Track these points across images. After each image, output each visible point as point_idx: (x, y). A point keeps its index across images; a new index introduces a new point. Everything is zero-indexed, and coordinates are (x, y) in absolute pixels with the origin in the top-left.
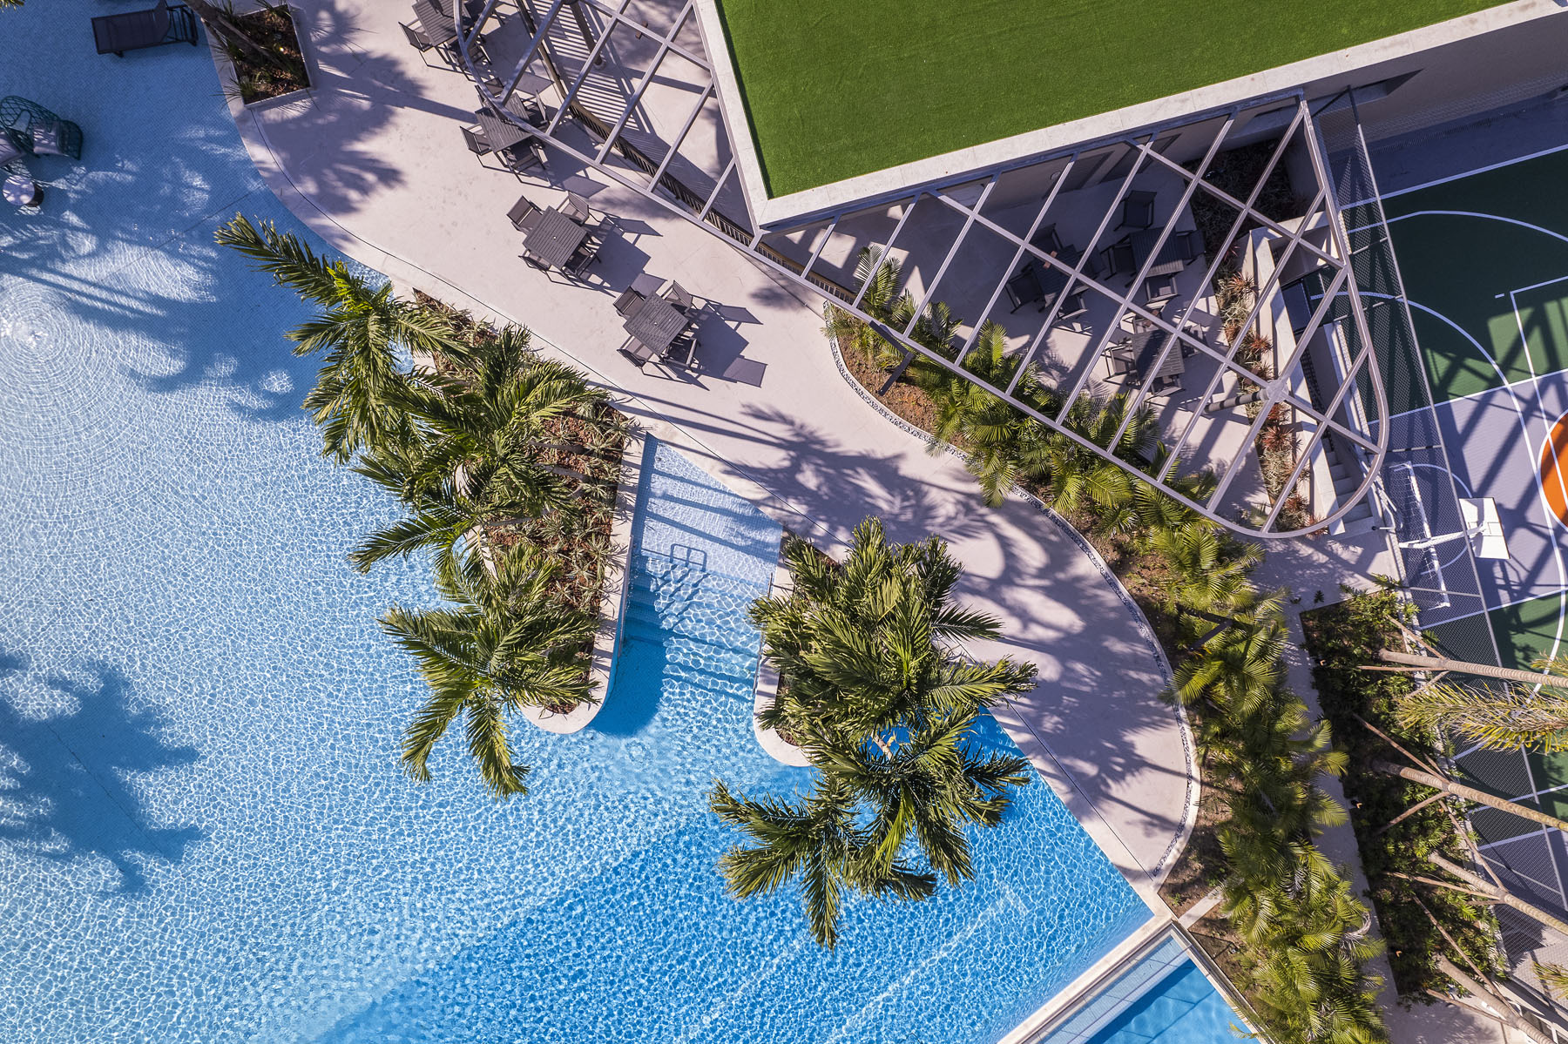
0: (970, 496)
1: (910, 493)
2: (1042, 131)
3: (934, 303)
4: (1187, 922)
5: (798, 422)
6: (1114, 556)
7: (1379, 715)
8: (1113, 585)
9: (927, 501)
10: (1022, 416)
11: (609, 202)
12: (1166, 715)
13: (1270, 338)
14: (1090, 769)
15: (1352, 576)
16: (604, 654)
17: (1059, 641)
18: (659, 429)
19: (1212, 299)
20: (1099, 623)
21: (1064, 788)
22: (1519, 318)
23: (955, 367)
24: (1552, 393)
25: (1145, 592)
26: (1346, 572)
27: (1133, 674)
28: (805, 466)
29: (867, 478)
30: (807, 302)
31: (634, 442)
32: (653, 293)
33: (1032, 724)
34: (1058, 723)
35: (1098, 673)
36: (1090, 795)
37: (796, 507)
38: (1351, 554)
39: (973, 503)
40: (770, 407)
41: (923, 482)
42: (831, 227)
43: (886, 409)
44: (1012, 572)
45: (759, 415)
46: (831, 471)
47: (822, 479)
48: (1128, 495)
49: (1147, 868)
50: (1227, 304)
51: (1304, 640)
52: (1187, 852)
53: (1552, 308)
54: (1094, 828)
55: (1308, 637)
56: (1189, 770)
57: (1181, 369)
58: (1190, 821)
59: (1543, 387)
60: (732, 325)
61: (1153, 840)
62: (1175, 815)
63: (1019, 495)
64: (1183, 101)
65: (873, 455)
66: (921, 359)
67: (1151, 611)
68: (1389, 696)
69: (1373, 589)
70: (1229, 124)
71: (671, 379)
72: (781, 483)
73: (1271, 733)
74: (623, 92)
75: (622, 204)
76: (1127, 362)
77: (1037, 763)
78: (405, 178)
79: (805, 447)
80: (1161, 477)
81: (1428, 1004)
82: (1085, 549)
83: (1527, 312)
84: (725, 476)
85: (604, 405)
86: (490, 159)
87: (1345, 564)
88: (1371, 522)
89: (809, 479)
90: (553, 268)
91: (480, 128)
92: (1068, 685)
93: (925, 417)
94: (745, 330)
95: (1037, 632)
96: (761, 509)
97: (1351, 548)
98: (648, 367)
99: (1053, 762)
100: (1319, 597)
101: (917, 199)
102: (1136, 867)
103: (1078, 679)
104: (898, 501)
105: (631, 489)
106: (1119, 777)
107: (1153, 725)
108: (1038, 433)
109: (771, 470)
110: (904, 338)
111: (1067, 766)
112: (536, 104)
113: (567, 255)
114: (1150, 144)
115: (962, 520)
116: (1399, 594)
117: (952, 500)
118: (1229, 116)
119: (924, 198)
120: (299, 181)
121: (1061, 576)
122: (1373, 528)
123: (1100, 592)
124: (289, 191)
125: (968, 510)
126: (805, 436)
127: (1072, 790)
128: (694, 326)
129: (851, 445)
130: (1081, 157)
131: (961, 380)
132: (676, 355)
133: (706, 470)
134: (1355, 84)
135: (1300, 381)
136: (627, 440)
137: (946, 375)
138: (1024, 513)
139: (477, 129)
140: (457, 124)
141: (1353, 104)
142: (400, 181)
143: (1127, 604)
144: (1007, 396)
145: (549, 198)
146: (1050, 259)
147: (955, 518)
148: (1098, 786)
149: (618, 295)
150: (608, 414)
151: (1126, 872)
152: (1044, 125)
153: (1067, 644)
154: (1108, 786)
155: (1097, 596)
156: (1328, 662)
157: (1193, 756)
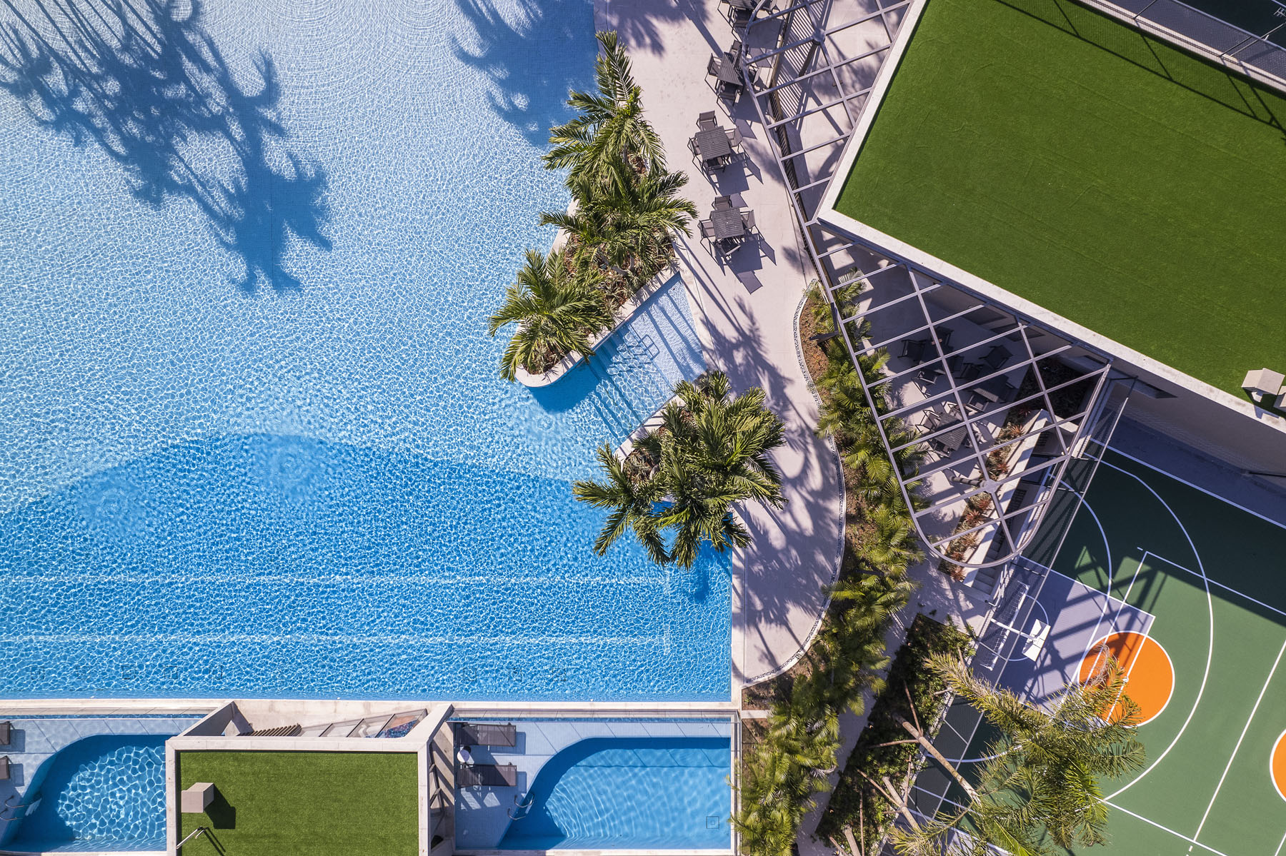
0: (808, 427)
1: (781, 404)
2: (981, 280)
3: (867, 318)
4: (745, 715)
5: (757, 325)
6: (853, 512)
7: (916, 691)
8: (840, 526)
9: (786, 414)
10: (866, 404)
11: (752, 147)
12: (815, 609)
13: (1011, 468)
14: (759, 605)
15: (958, 616)
16: (572, 360)
17: (794, 532)
18: (686, 274)
19: (999, 429)
20: (820, 539)
21: (739, 604)
22: (1140, 567)
23: (854, 355)
24: (1126, 617)
25: (854, 541)
26: (956, 612)
27: (816, 577)
28: (741, 349)
29: (767, 379)
30: (806, 271)
31: (669, 271)
32: (738, 208)
33: (749, 561)
34: (761, 570)
35: (800, 563)
36: (749, 618)
37: (721, 364)
38: (967, 605)
39: (807, 433)
40: (750, 308)
41: (791, 403)
42: (850, 245)
43: (802, 354)
44: (799, 481)
45: (742, 307)
46: (752, 362)
47: (745, 362)
48: (884, 479)
49: (746, 675)
50: (1004, 437)
51: (909, 627)
52: (772, 681)
53: (1160, 575)
54: (737, 635)
55: (913, 627)
56: (805, 645)
57: (956, 449)
58: (785, 669)
59: (1124, 611)
60: (762, 254)
61: (761, 665)
62: (780, 661)
63: (831, 446)
64: (1056, 319)
65: (779, 371)
66: (840, 340)
67: (849, 552)
68: (928, 687)
69: (962, 629)
70: (1068, 347)
71: (711, 255)
72: (723, 347)
73: (860, 646)
74: (801, 100)
75: (758, 154)
76: (933, 426)
77: (736, 582)
78: (664, 55)
79: (750, 341)
80: (905, 482)
81: (826, 846)
82: (842, 497)
83: (1147, 568)
84: (700, 322)
85: (670, 241)
86: (713, 80)
87: (959, 607)
88: (987, 597)
89: (739, 357)
90: (700, 157)
91: (719, 61)
92: (780, 556)
93: (818, 372)
94: (765, 261)
95: (787, 519)
96: (704, 353)
97: (968, 603)
98: (705, 241)
99: (743, 587)
100: (933, 613)
101: (899, 264)
102: (741, 670)
103: (789, 558)
104: (772, 402)
105: (649, 292)
106: (769, 621)
107: (806, 609)
108: (865, 418)
109: (724, 338)
110: (841, 322)
111: (748, 594)
112: (756, 72)
113: (711, 157)
114: (1025, 327)
115: (795, 437)
116: (972, 643)
117: (799, 423)
118: (1071, 343)
119: (903, 267)
120: (611, 13)
121: (821, 502)
122: (986, 601)
123: (832, 525)
124: (602, 14)
125: (802, 434)
126: (754, 336)
127: (742, 609)
128: (743, 239)
129: (772, 357)
130: (989, 307)
131: (851, 363)
132: (723, 246)
133: (693, 312)
134: (1141, 378)
135: (1007, 499)
136: (666, 267)
137: (846, 356)
138: (827, 457)
139: (718, 61)
140: (710, 51)
141: (1132, 387)
142: (660, 54)
143: (840, 540)
144: (866, 387)
145: (725, 122)
146: (937, 341)
147: (792, 433)
148: (756, 616)
149: (719, 195)
150: (668, 247)
151: (735, 669)
152: (984, 278)
153: (797, 537)
154: (760, 621)
155: (830, 525)
156: (913, 646)
157: (812, 637)
